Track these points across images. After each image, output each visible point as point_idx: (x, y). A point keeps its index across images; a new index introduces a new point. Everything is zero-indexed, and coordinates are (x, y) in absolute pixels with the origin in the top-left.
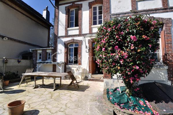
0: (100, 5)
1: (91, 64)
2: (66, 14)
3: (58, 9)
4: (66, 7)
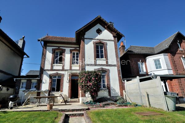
0: (77, 52)
1: (70, 91)
2: (53, 54)
3: (46, 49)
4: (53, 49)
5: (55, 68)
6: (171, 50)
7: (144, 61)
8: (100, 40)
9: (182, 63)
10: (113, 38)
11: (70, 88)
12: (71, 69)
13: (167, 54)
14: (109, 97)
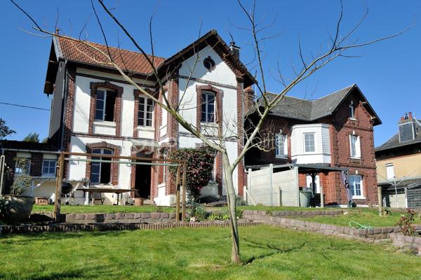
2: (92, 95)
3: (74, 81)
4: (91, 83)
5: (98, 130)
6: (336, 119)
7: (288, 133)
8: (210, 83)
9: (349, 144)
10: (235, 83)
11: (134, 178)
12: (136, 137)
13: (328, 125)
14: (218, 196)
